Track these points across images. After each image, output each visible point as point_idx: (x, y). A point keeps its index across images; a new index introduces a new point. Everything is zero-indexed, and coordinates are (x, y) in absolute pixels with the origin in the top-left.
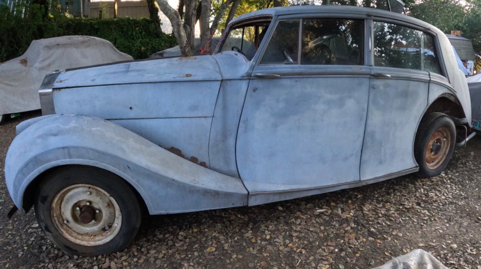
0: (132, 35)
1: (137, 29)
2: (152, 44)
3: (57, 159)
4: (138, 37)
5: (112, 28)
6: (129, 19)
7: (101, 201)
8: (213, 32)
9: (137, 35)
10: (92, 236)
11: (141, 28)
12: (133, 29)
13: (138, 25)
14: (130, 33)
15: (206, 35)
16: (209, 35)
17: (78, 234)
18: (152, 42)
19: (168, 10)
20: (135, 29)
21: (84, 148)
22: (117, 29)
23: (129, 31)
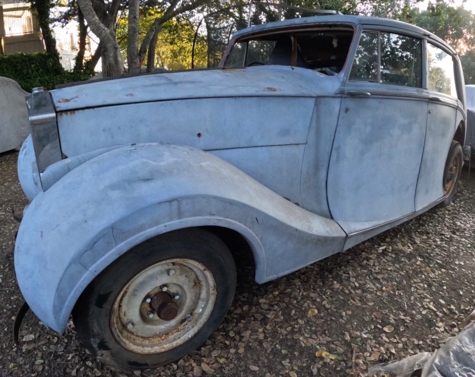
0: (28, 73)
1: (33, 66)
2: (53, 82)
3: (157, 223)
4: (35, 76)
5: (4, 67)
6: (22, 55)
7: (187, 281)
8: (142, 59)
9: (34, 73)
10: (163, 336)
11: (38, 64)
12: (29, 66)
13: (33, 61)
14: (25, 72)
15: (135, 63)
16: (138, 63)
17: (144, 338)
18: (53, 80)
19: (102, 30)
20: (31, 66)
21: (204, 197)
22: (9, 68)
23: (24, 69)
